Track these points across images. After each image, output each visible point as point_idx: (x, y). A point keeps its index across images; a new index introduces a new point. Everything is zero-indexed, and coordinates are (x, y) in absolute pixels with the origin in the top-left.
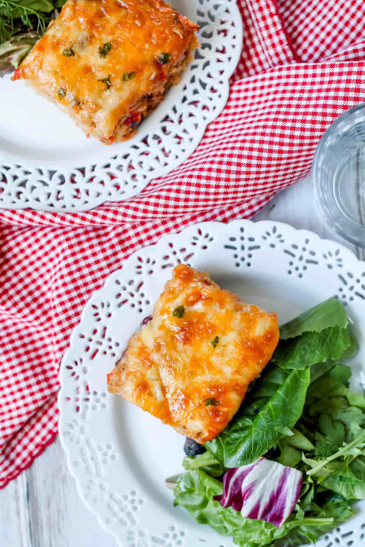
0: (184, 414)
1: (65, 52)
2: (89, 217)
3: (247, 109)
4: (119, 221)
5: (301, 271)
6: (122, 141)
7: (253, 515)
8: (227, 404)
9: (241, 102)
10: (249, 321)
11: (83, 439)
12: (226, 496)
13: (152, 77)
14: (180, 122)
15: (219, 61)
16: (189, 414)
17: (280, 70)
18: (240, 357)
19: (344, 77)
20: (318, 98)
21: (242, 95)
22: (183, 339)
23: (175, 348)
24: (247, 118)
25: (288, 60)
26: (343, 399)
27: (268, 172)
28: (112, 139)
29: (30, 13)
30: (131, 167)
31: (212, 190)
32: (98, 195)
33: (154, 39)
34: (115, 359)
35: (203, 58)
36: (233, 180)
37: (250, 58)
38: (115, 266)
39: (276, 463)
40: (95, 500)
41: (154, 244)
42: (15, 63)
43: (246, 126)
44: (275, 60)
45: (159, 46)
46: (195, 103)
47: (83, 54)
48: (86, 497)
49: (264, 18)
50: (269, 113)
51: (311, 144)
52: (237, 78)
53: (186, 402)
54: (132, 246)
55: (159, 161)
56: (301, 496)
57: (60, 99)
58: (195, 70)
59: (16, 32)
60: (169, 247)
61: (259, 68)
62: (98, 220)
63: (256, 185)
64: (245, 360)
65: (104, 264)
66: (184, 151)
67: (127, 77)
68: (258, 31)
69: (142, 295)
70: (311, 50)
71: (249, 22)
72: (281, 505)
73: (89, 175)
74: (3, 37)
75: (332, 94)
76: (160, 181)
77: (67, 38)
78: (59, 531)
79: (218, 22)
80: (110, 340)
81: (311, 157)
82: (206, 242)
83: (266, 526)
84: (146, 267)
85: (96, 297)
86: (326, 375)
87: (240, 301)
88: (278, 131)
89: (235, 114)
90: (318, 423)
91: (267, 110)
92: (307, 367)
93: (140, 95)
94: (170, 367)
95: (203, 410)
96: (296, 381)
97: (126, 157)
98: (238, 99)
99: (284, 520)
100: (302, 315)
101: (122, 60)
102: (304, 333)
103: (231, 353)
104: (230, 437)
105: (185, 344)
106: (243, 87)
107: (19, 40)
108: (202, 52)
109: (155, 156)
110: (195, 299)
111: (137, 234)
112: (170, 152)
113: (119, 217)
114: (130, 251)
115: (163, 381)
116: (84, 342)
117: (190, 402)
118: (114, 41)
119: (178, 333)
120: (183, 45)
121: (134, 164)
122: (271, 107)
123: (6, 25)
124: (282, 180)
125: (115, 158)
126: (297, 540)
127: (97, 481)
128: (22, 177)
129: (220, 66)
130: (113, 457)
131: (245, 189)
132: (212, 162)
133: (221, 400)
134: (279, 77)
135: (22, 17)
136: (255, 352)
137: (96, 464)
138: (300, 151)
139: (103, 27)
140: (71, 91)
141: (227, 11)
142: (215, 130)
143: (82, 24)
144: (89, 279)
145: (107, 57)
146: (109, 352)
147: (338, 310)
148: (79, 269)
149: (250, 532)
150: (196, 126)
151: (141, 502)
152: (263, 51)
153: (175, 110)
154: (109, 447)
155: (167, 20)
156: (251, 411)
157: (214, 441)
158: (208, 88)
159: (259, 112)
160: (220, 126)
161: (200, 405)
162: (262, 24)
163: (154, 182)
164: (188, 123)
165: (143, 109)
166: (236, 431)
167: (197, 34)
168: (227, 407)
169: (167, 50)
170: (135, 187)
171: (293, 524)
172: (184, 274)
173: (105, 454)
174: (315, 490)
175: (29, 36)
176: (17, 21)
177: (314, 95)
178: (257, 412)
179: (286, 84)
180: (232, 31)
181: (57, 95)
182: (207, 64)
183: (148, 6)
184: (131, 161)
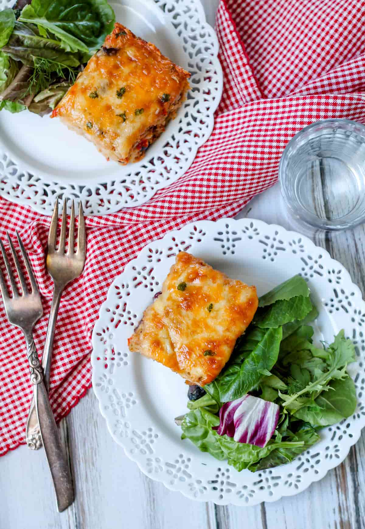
0: (188, 363)
1: (91, 95)
2: (111, 218)
3: (228, 134)
4: (134, 221)
5: (273, 256)
6: (134, 162)
7: (243, 439)
8: (221, 354)
9: (223, 130)
10: (235, 292)
11: (111, 388)
12: (222, 426)
13: (157, 112)
14: (178, 147)
15: (205, 100)
16: (192, 363)
17: (252, 104)
18: (229, 319)
19: (300, 108)
20: (281, 124)
21: (224, 125)
22: (186, 307)
23: (180, 314)
24: (228, 141)
25: (258, 98)
26: (308, 352)
27: (245, 180)
28: (127, 159)
29: (63, 68)
30: (141, 182)
31: (204, 195)
32: (118, 203)
33: (157, 83)
34: (133, 327)
35: (193, 98)
36: (219, 187)
37: (229, 97)
38: (131, 256)
39: (259, 399)
40: (121, 435)
41: (160, 238)
42: (52, 106)
43: (228, 147)
44: (248, 98)
45: (161, 89)
46: (189, 132)
47: (105, 96)
48: (114, 433)
49: (238, 68)
50: (245, 136)
51: (277, 158)
52: (220, 113)
53: (190, 353)
54: (144, 241)
55: (163, 177)
56: (279, 424)
57: (88, 130)
58: (188, 108)
59: (52, 82)
60: (172, 241)
61: (236, 105)
62: (118, 220)
63: (236, 190)
64: (233, 321)
65: (122, 254)
66: (181, 168)
67: (138, 113)
68: (234, 77)
69: (153, 278)
70: (274, 91)
71: (228, 71)
72: (264, 431)
73: (110, 188)
74: (43, 86)
75: (291, 120)
76: (164, 191)
77: (92, 85)
78: (93, 464)
79: (204, 71)
80: (129, 313)
81: (277, 168)
82: (199, 236)
83: (253, 449)
84: (155, 257)
85: (118, 281)
86: (295, 333)
87: (228, 278)
88: (252, 149)
89: (219, 139)
90: (290, 371)
91: (243, 135)
92: (280, 326)
93: (148, 125)
94: (177, 328)
95: (203, 359)
96: (272, 337)
97: (137, 174)
98: (221, 128)
99: (266, 442)
100: (274, 289)
101: (134, 100)
102: (276, 302)
103: (223, 316)
104: (224, 380)
105: (187, 310)
106: (225, 119)
107: (55, 88)
108: (193, 94)
109: (159, 172)
110: (194, 276)
111: (148, 232)
112: (171, 169)
113: (134, 218)
114: (142, 245)
115: (172, 339)
116: (110, 315)
117: (193, 353)
118: (128, 86)
119: (182, 302)
120: (179, 88)
121: (144, 179)
122: (246, 132)
123: (45, 76)
124: (256, 187)
125: (129, 175)
126: (277, 461)
127: (122, 421)
128: (59, 192)
129: (207, 104)
130: (134, 403)
131: (229, 193)
132: (203, 174)
133: (216, 351)
134: (252, 110)
135: (58, 71)
136: (240, 314)
137: (122, 408)
138: (269, 164)
139: (119, 76)
140: (96, 124)
141: (211, 63)
142: (205, 151)
143: (103, 73)
144: (112, 266)
145: (123, 98)
146: (129, 322)
147: (301, 283)
148: (104, 259)
149: (241, 453)
150: (190, 149)
151: (157, 436)
152: (239, 92)
153: (173, 138)
154: (131, 395)
155: (167, 69)
156: (239, 361)
157: (211, 385)
158: (198, 120)
159: (238, 136)
160: (208, 148)
161: (200, 356)
162: (237, 72)
163: (159, 192)
164: (184, 147)
165: (149, 137)
166: (227, 376)
167: (190, 81)
168: (221, 356)
169: (167, 91)
170: (145, 196)
171: (274, 446)
172: (185, 259)
173: (128, 400)
174: (289, 420)
175: (62, 85)
176: (54, 74)
177: (278, 121)
178: (243, 361)
179: (257, 115)
180: (215, 78)
181: (86, 127)
182: (197, 103)
183: (152, 59)
184: (142, 177)
